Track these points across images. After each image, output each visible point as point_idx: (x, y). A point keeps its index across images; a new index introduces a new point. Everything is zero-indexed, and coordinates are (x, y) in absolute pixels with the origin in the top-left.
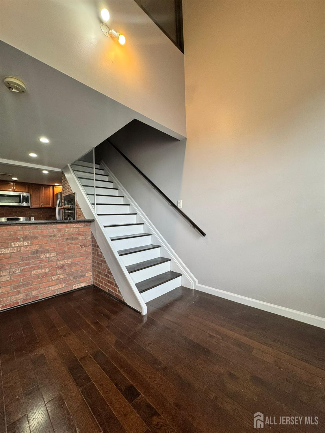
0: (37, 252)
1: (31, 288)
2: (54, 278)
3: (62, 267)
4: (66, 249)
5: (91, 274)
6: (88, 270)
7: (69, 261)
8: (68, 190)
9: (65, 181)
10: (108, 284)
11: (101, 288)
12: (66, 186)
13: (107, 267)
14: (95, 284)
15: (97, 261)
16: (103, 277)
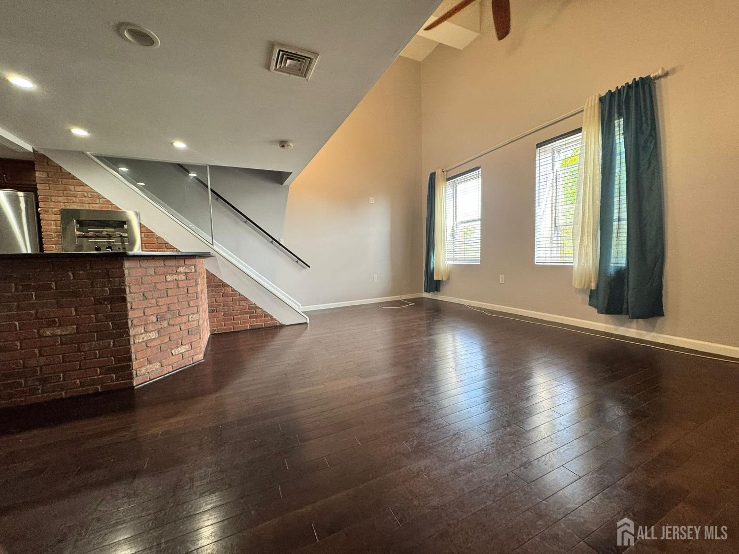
8: (90, 202)
9: (65, 180)
10: (252, 320)
11: (232, 330)
12: (73, 190)
13: (249, 304)
14: (216, 332)
15: (222, 303)
16: (239, 316)
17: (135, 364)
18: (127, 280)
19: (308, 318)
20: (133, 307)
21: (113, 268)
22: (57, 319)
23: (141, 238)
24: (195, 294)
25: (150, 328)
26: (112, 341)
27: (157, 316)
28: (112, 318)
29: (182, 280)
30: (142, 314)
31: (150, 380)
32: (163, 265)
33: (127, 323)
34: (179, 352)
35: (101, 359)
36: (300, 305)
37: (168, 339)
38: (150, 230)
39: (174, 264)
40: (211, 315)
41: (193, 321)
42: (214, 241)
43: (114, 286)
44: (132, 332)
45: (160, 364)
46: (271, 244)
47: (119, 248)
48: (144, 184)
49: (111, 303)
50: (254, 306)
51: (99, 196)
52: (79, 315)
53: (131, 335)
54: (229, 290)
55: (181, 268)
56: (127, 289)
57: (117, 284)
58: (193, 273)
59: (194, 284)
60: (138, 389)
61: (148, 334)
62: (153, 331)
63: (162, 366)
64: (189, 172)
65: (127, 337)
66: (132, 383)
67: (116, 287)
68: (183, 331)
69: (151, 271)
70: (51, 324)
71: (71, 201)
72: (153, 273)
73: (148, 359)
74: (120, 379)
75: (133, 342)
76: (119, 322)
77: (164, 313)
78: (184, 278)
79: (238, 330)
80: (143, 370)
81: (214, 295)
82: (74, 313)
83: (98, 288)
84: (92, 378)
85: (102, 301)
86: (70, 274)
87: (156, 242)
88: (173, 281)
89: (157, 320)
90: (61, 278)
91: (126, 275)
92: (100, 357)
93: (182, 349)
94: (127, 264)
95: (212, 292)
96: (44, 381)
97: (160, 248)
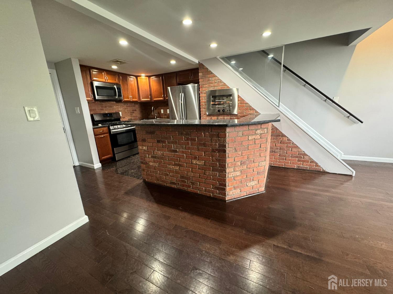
8: (217, 85)
9: (209, 75)
10: (299, 162)
11: (284, 166)
12: (211, 80)
13: (299, 151)
14: (272, 165)
15: (279, 148)
16: (290, 158)
17: (227, 188)
18: (227, 139)
19: (354, 172)
20: (229, 156)
21: (221, 132)
22: (197, 156)
23: (238, 104)
24: (265, 148)
25: (237, 169)
26: (218, 173)
27: (241, 162)
28: (219, 161)
29: (258, 139)
30: (233, 161)
31: (234, 199)
32: (247, 129)
33: (225, 165)
34: (251, 185)
35: (213, 181)
36: (343, 153)
37: (246, 177)
38: (243, 99)
39: (254, 128)
40: (271, 154)
41: (261, 166)
42: (280, 103)
43: (221, 143)
44: (227, 171)
45: (240, 190)
46: (324, 102)
47: (228, 110)
48: (242, 69)
49: (219, 152)
50: (303, 153)
51: (221, 81)
52: (205, 156)
53: (227, 172)
54: (286, 139)
55: (258, 130)
56: (227, 145)
57: (222, 142)
58: (265, 134)
59: (265, 141)
60: (228, 203)
61: (235, 173)
62: (238, 171)
63: (241, 192)
64: (268, 55)
65: (225, 173)
66: (225, 198)
67: (222, 144)
68: (255, 172)
69: (240, 134)
70: (195, 158)
71: (210, 86)
72: (241, 135)
73: (234, 187)
74: (220, 194)
75: (227, 176)
76: (222, 163)
77: (245, 161)
78: (259, 137)
79: (288, 167)
80: (231, 192)
81: (275, 141)
82: (204, 155)
83: (213, 143)
84: (209, 189)
85: (215, 150)
86: (203, 134)
87: (245, 106)
88: (252, 140)
89: (241, 165)
90: (199, 135)
91: (227, 137)
92: (212, 180)
93: (253, 183)
94: (228, 130)
95: (274, 139)
96: (193, 184)
97: (247, 109)
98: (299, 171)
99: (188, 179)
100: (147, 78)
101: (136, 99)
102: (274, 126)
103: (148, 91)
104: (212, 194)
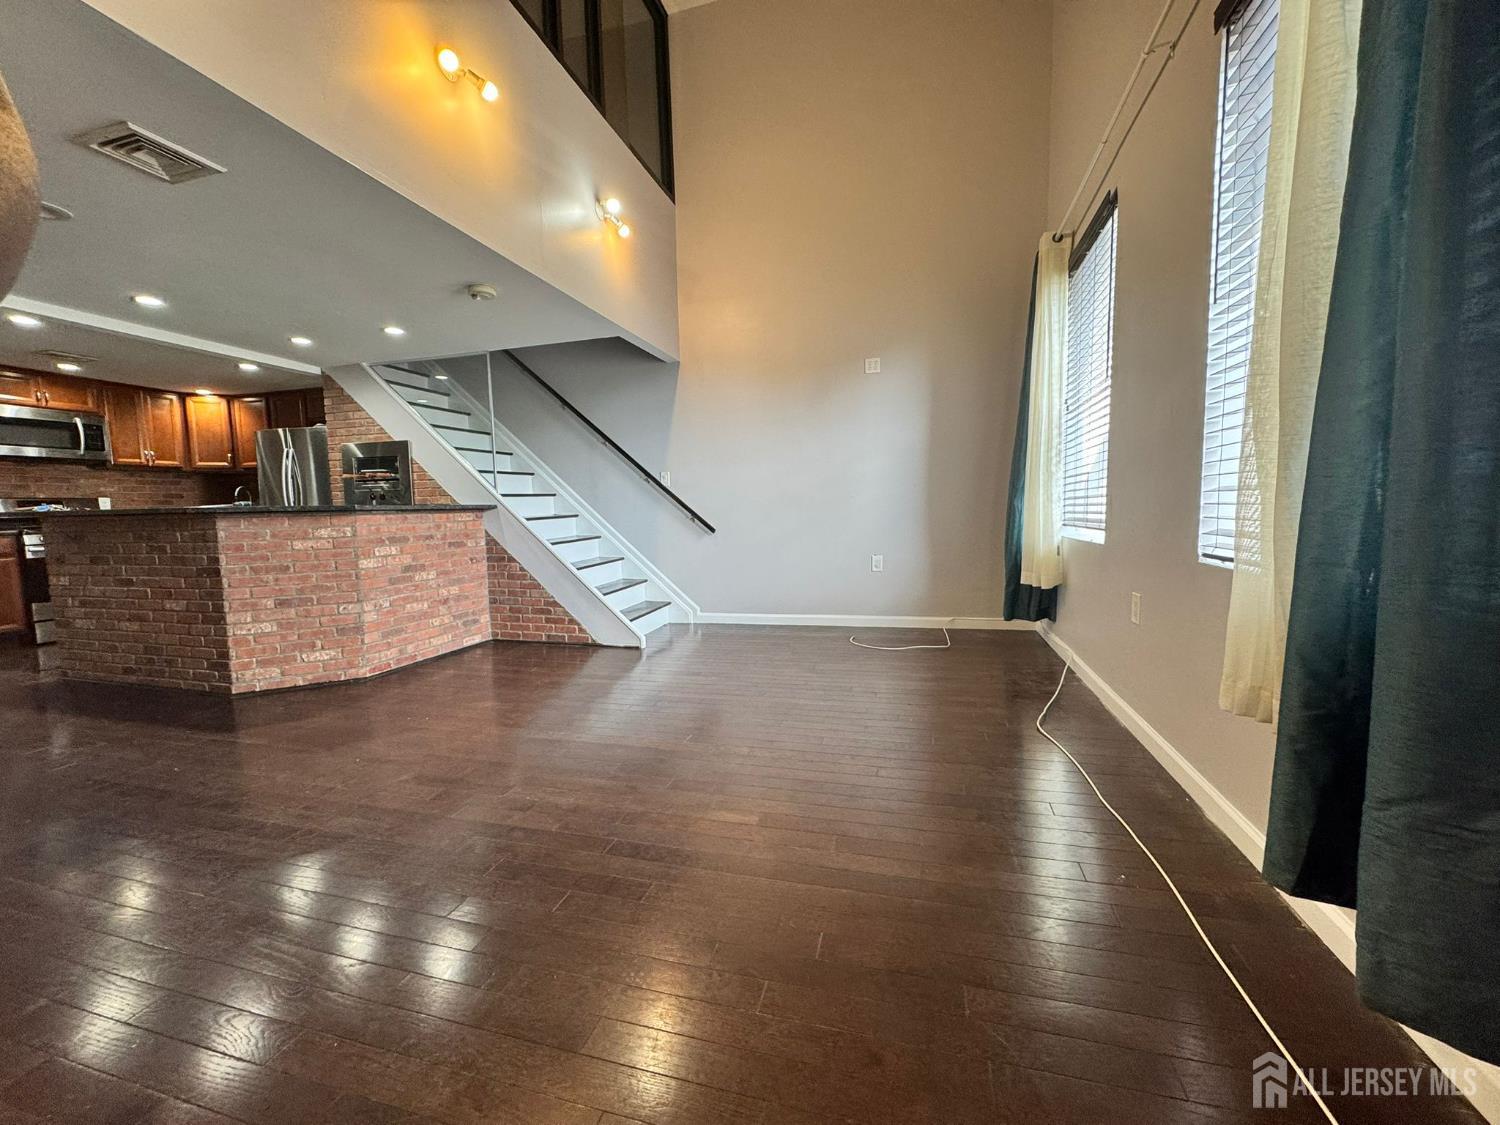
0: (407, 569)
1: (406, 639)
2: (436, 622)
3: (446, 601)
4: (450, 565)
5: (489, 619)
6: (483, 610)
7: (455, 590)
8: (366, 430)
10: (549, 625)
12: (352, 417)
13: (544, 595)
15: (507, 590)
16: (531, 616)
17: (233, 662)
22: (173, 591)
24: (352, 572)
25: (263, 616)
26: (213, 627)
27: (275, 600)
28: (211, 596)
29: (325, 549)
30: (247, 596)
34: (316, 658)
35: (206, 649)
36: (698, 608)
37: (296, 637)
41: (347, 614)
44: (230, 619)
45: (278, 671)
46: (646, 483)
49: (209, 575)
50: (551, 600)
52: (187, 588)
53: (228, 623)
54: (516, 568)
55: (323, 530)
61: (258, 625)
62: (267, 621)
63: (282, 673)
65: (223, 624)
68: (326, 629)
71: (351, 434)
73: (257, 660)
75: (232, 633)
77: (287, 599)
78: (328, 545)
80: (248, 674)
81: (496, 575)
82: (184, 585)
83: (198, 554)
84: (201, 671)
85: (202, 572)
87: (429, 486)
88: (306, 550)
89: (276, 607)
90: (172, 539)
92: (205, 646)
93: (325, 656)
95: (494, 569)
96: (169, 663)
97: (432, 494)
98: (554, 645)
99: (158, 651)
100: (223, 403)
101: (174, 460)
102: (489, 536)
103: (222, 441)
104: (206, 684)
